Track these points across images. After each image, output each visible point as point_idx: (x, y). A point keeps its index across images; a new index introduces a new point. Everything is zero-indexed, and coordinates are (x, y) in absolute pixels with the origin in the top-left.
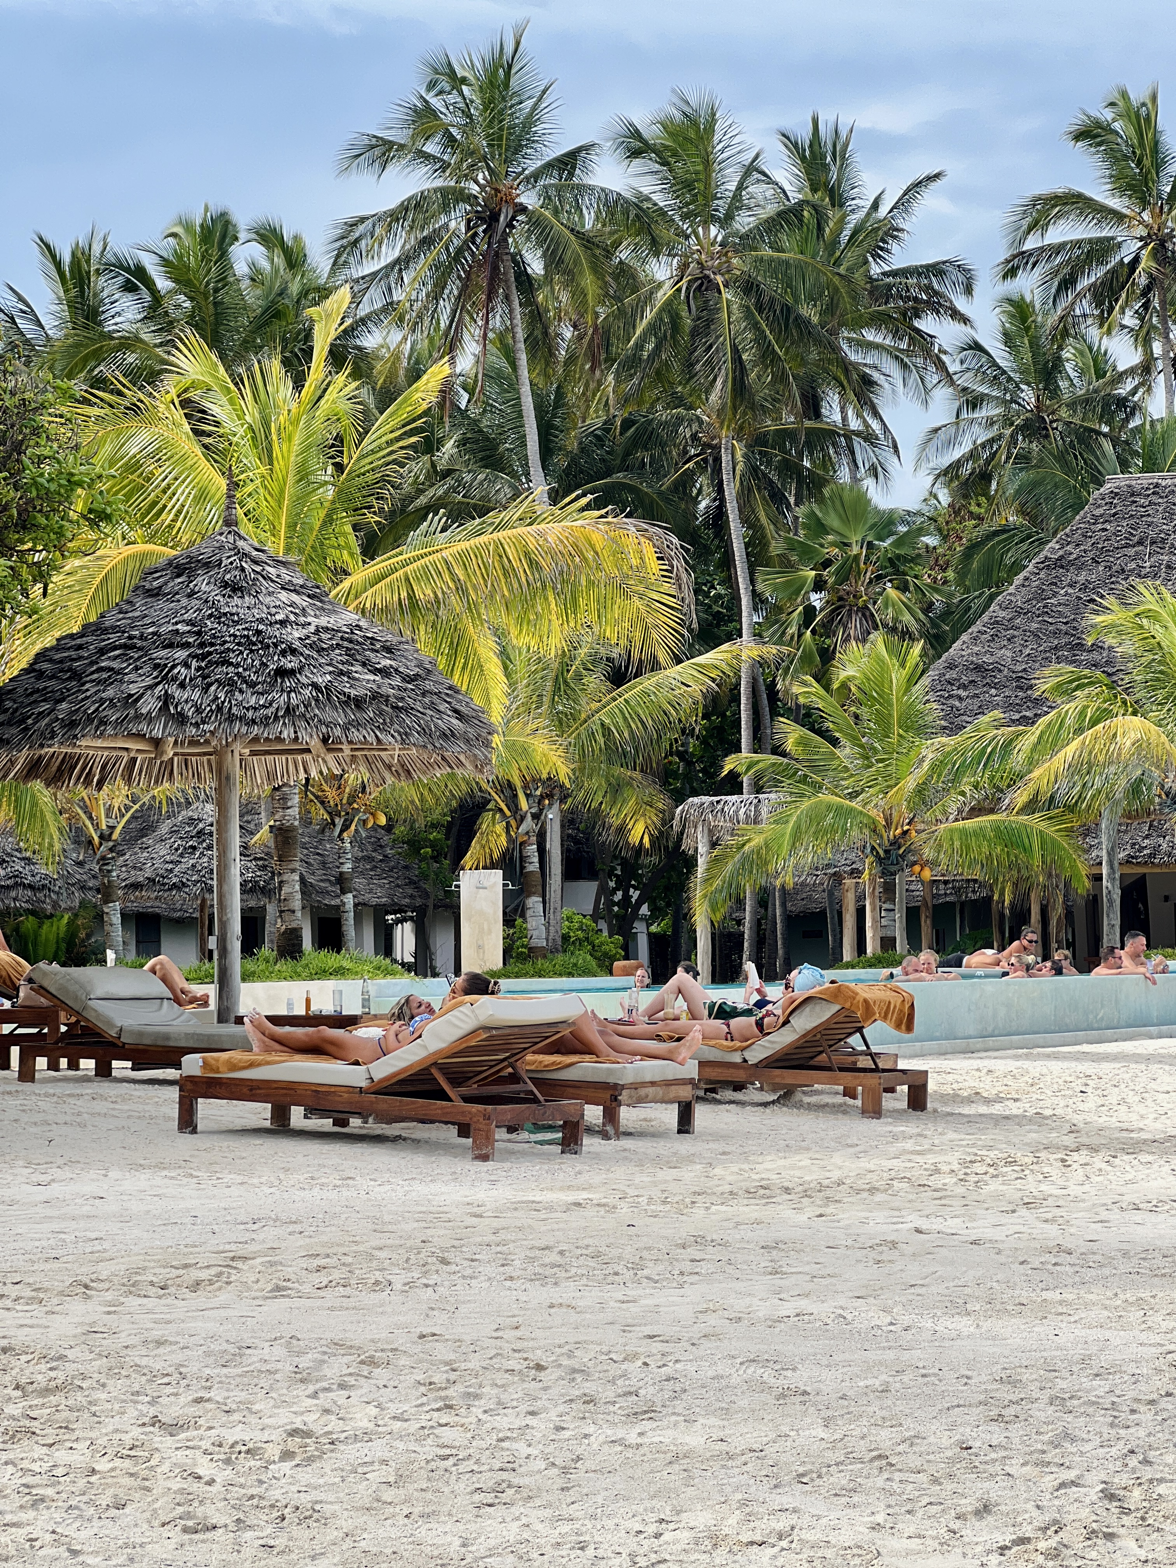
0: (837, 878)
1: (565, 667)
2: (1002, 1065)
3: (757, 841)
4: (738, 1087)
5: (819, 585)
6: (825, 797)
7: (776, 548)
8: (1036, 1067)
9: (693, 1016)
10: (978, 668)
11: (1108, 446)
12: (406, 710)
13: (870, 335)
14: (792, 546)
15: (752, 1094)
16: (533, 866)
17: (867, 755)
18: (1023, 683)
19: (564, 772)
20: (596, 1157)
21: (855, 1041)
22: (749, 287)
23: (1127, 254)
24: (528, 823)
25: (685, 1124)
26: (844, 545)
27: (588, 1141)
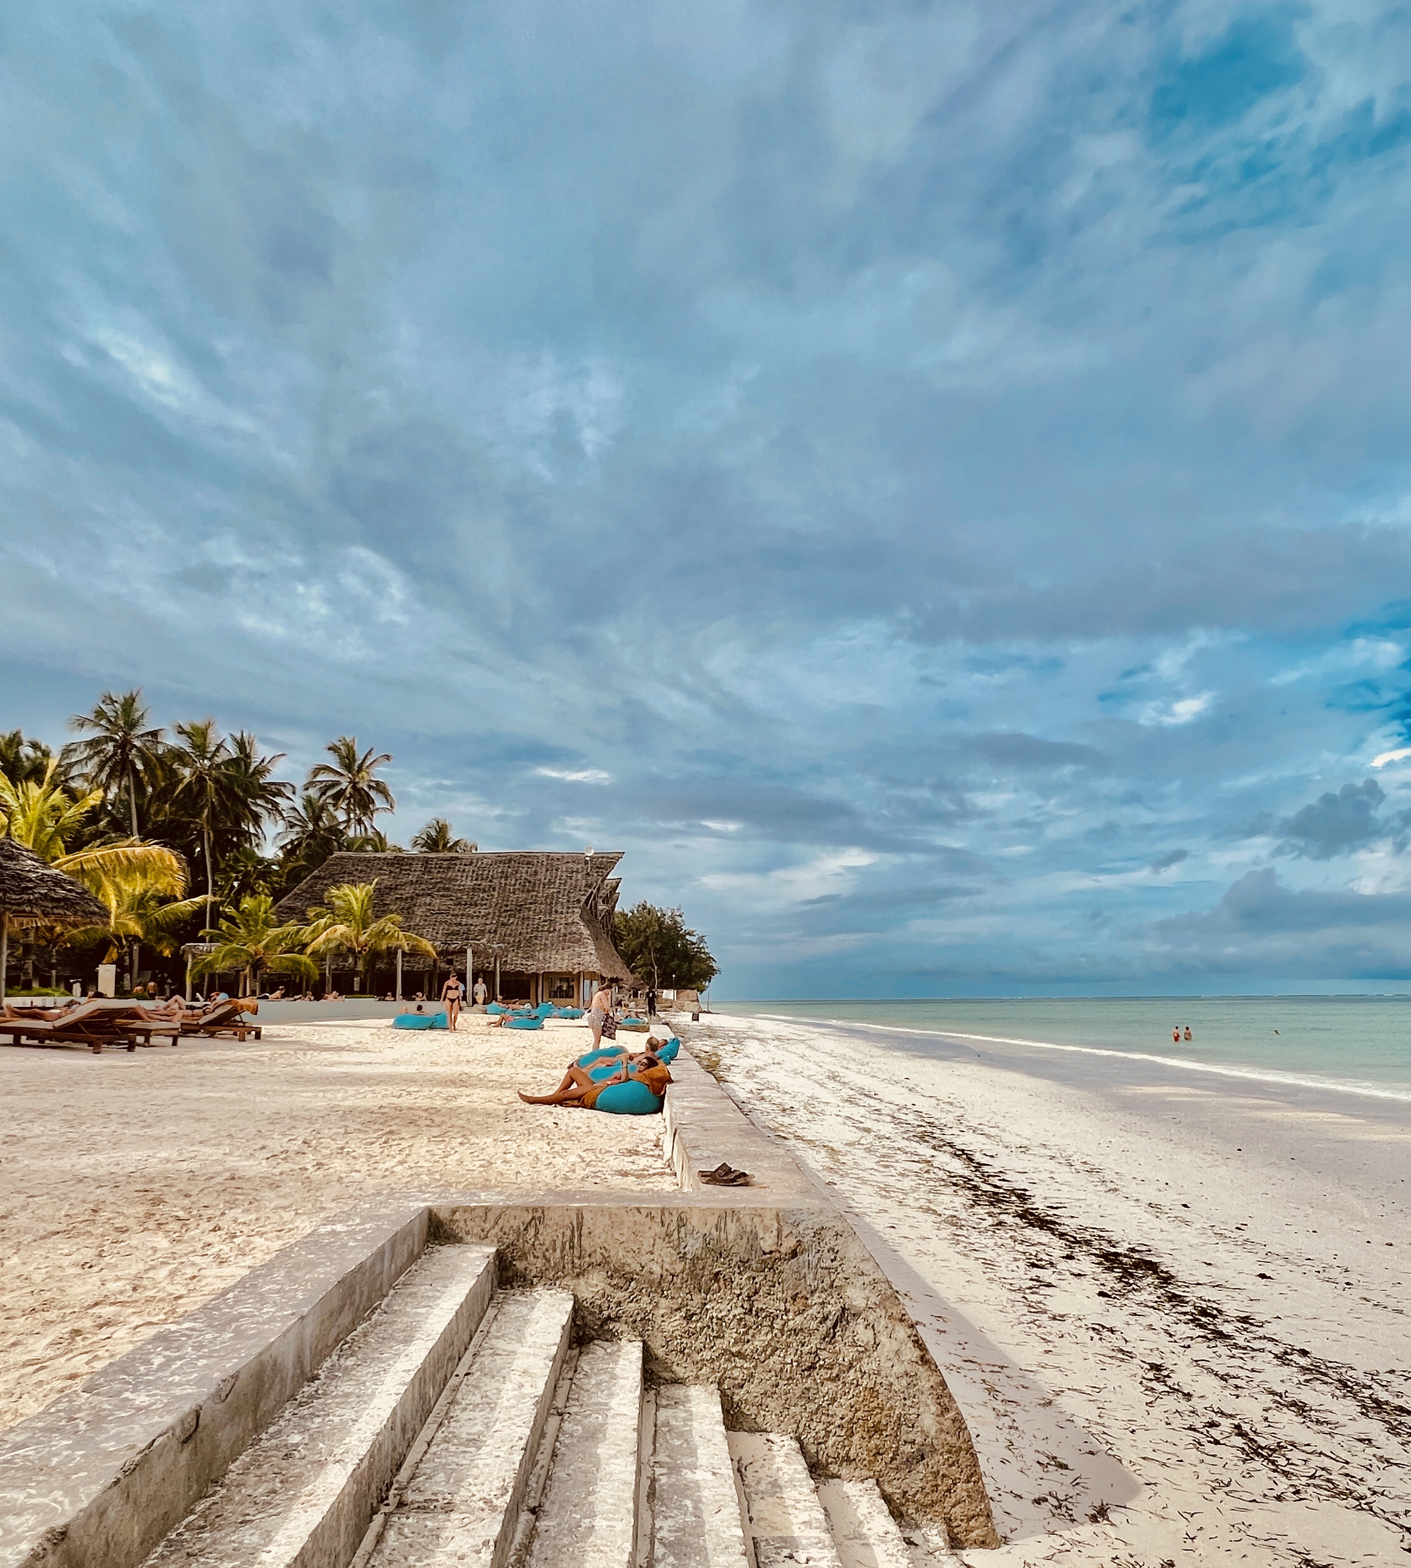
0: (238, 972)
1: (142, 898)
2: (288, 1027)
3: (210, 958)
4: (196, 1032)
5: (236, 879)
6: (234, 945)
7: (222, 866)
8: (299, 1028)
9: (180, 1008)
10: (290, 908)
11: (335, 844)
12: (78, 904)
13: (259, 802)
14: (228, 865)
15: (200, 1034)
16: (127, 964)
17: (250, 932)
18: (303, 913)
19: (140, 933)
20: (141, 1053)
21: (237, 1018)
22: (217, 781)
23: (343, 786)
24: (126, 949)
25: (175, 1043)
26: (246, 867)
27: (137, 1048)
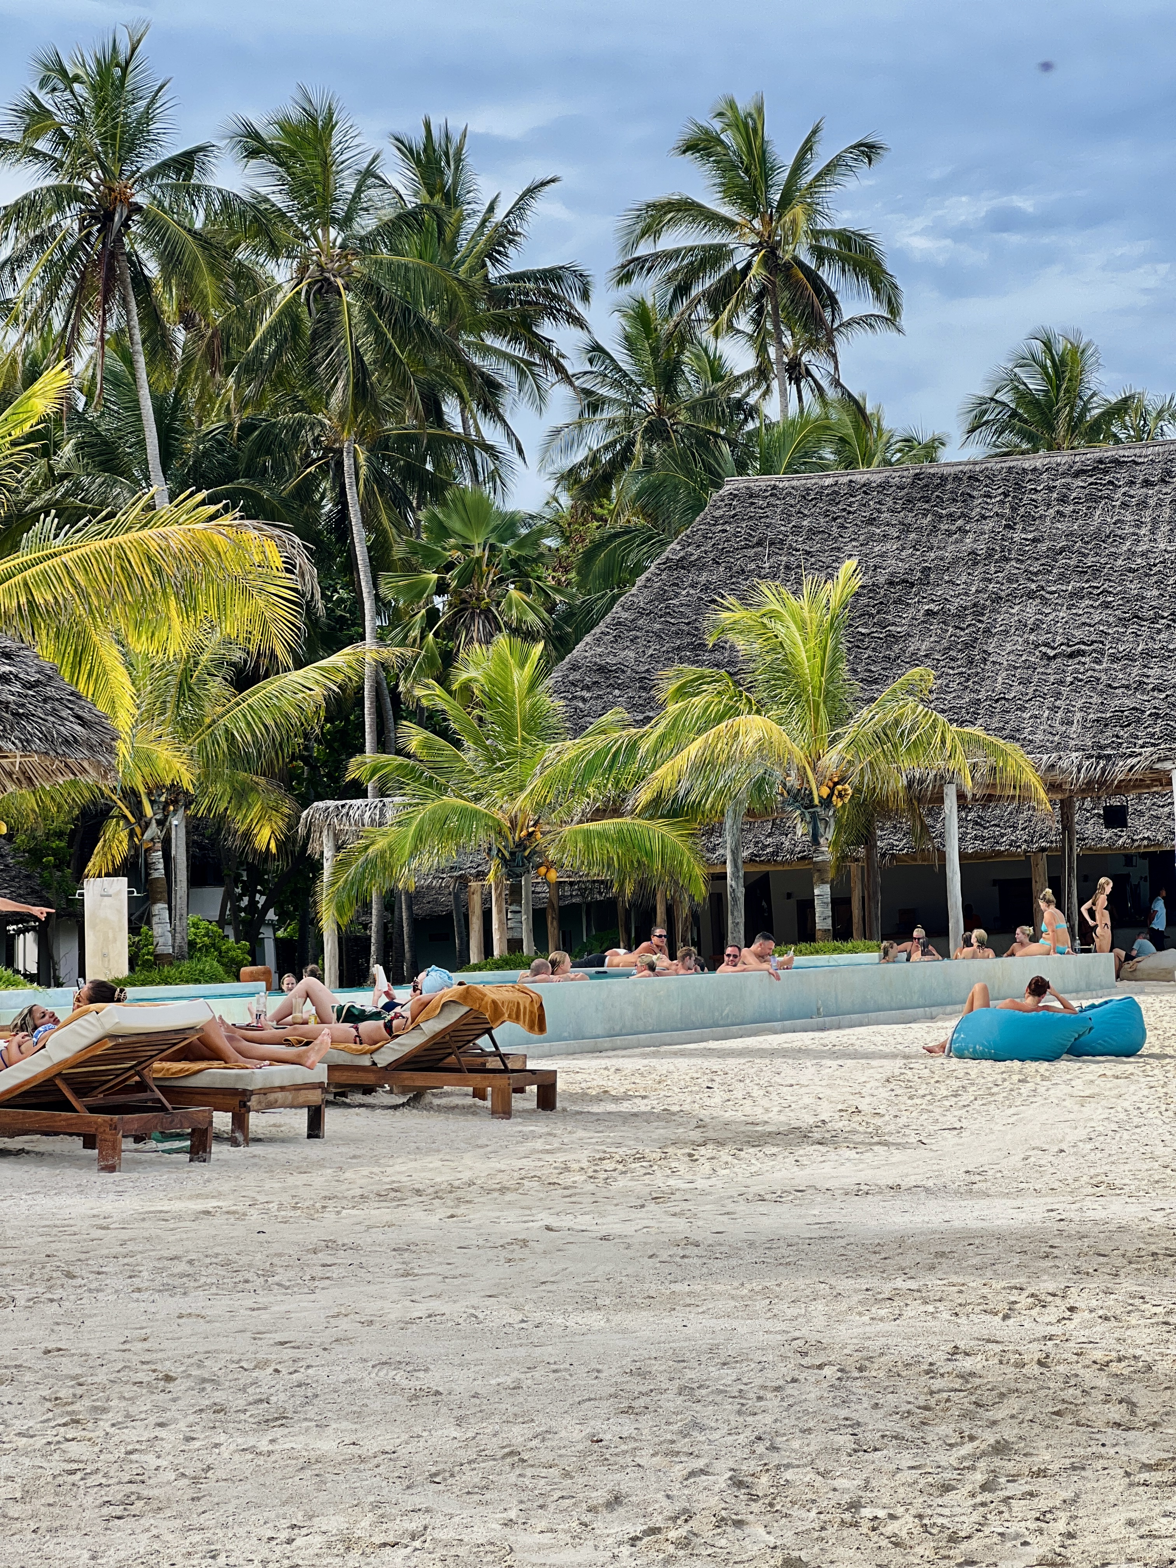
0: (463, 881)
1: (187, 673)
2: (630, 1063)
3: (381, 844)
4: (368, 1090)
5: (441, 588)
6: (451, 800)
7: (398, 551)
8: (663, 1065)
9: (322, 1020)
10: (602, 669)
11: (726, 449)
12: (26, 716)
13: (490, 340)
14: (414, 549)
15: (381, 1097)
16: (159, 872)
17: (491, 757)
18: (645, 683)
19: (189, 778)
20: (225, 1163)
21: (484, 1042)
22: (369, 289)
23: (740, 259)
24: (153, 830)
25: (315, 1129)
26: (466, 547)
27: (217, 1148)
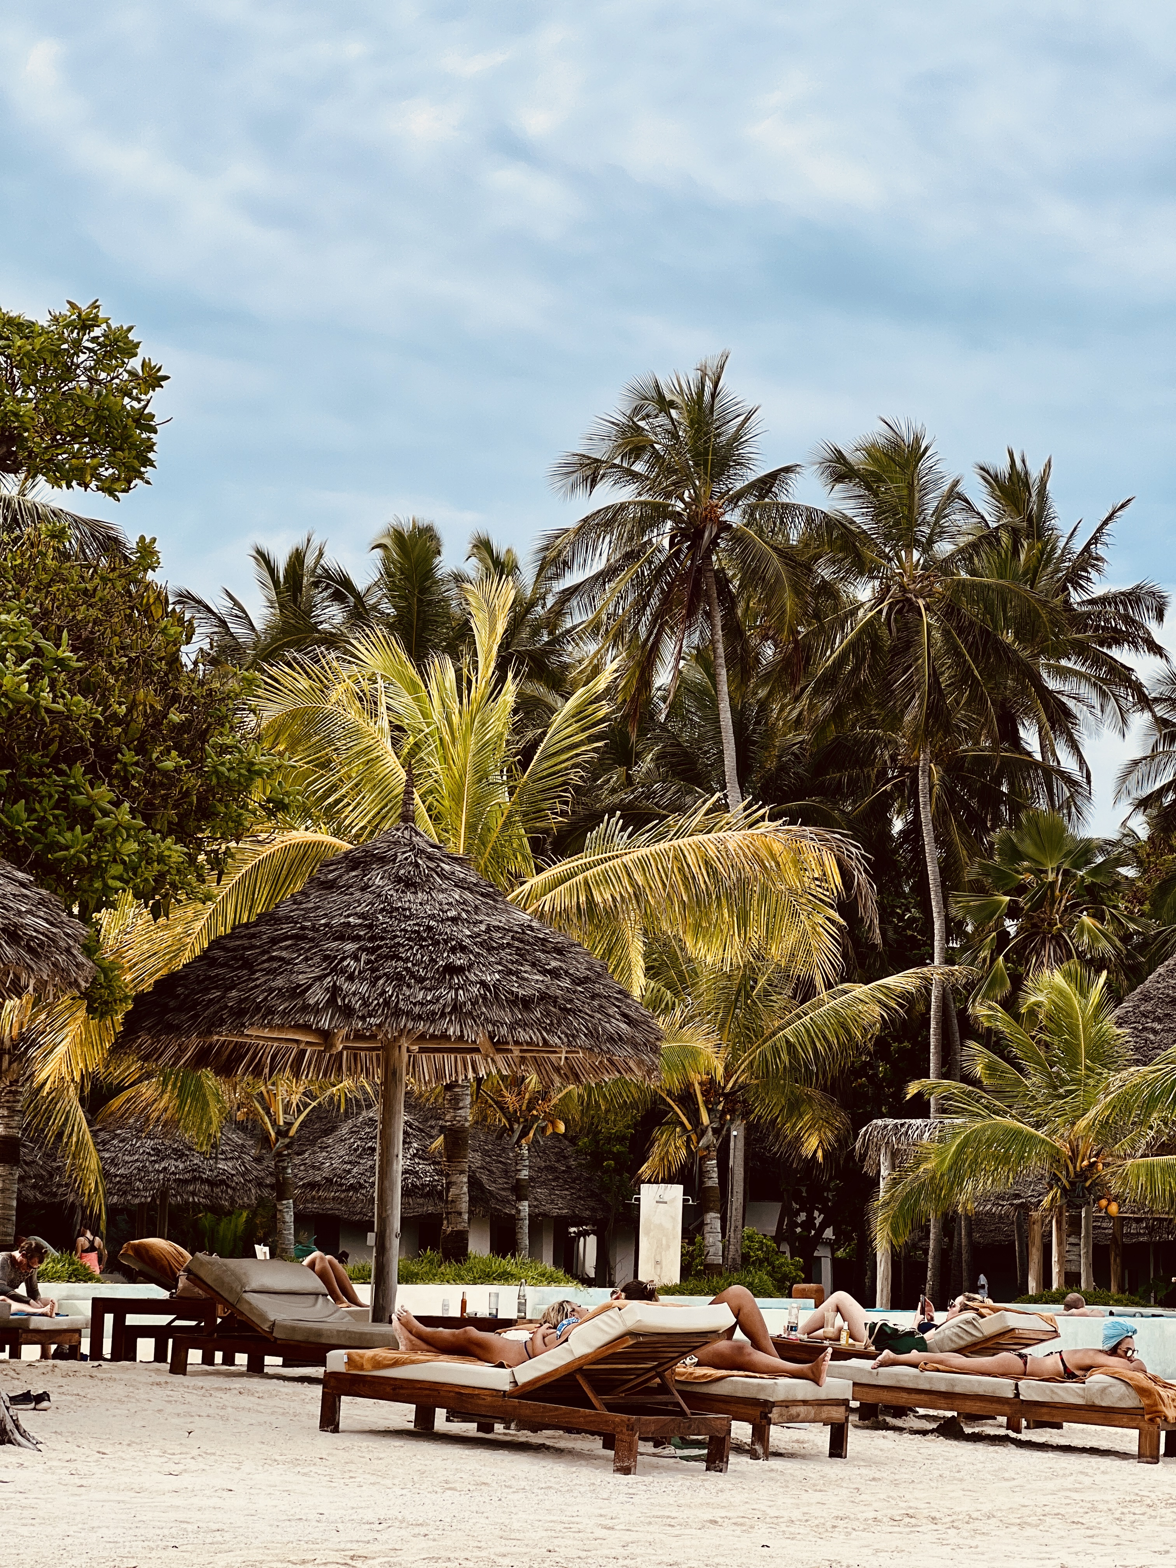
0: (1025, 1208)
3: (942, 1165)
4: (900, 1411)
5: (1013, 912)
10: (1173, 1002)
12: (575, 1012)
16: (713, 1180)
17: (1052, 1083)
22: (951, 612)
24: (709, 1138)
26: (1039, 872)
27: (733, 1459)
